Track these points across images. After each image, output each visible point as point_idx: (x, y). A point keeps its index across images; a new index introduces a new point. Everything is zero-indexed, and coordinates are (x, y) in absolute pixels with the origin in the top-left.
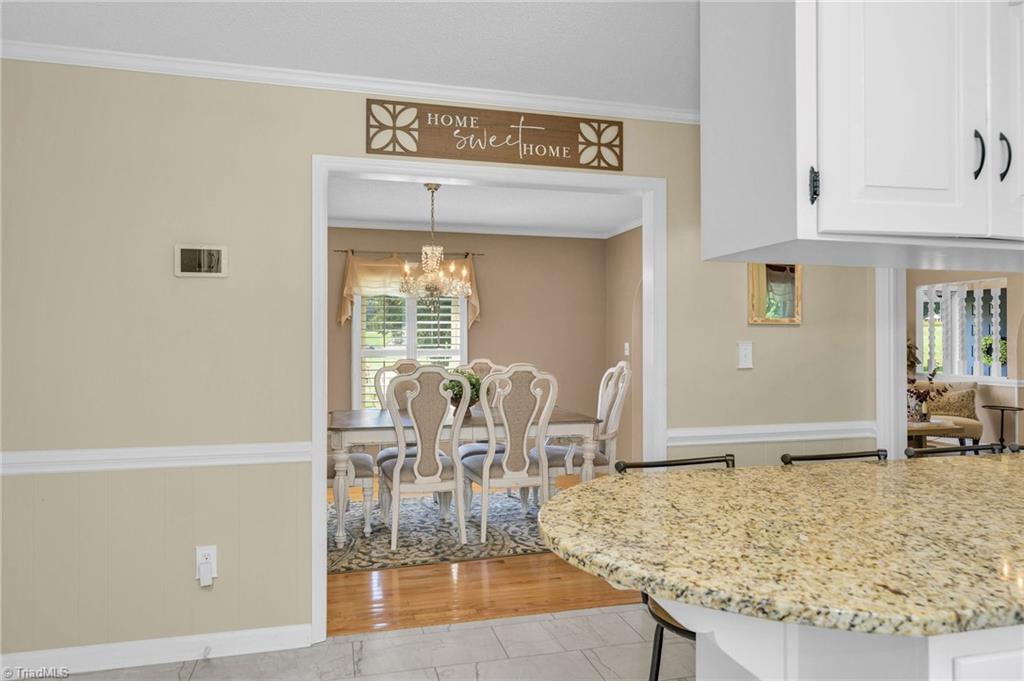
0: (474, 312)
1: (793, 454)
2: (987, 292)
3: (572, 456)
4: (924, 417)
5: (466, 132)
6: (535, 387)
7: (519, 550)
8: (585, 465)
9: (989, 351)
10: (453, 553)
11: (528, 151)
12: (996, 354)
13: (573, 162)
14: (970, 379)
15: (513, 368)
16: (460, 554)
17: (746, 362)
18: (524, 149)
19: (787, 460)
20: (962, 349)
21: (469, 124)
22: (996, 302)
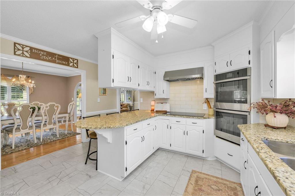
0: (32, 91)
1: (108, 113)
2: (129, 91)
3: (63, 121)
4: (122, 109)
5: (44, 55)
6: (55, 107)
7: (52, 141)
8: (66, 122)
9: (129, 99)
10: (33, 145)
11: (58, 62)
12: (130, 99)
13: (68, 65)
14: (127, 103)
15: (49, 104)
16: (36, 145)
17: (99, 101)
18: (57, 61)
19: (107, 114)
20: (126, 99)
21: (44, 53)
22: (130, 92)
